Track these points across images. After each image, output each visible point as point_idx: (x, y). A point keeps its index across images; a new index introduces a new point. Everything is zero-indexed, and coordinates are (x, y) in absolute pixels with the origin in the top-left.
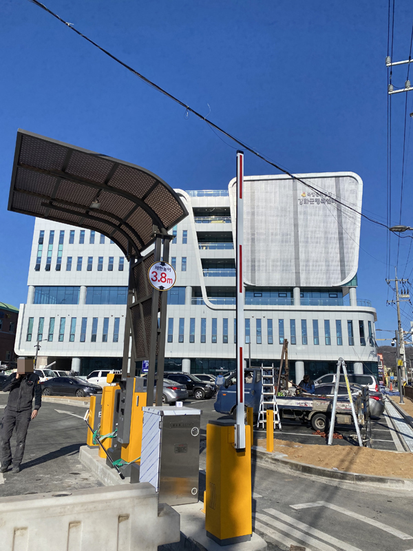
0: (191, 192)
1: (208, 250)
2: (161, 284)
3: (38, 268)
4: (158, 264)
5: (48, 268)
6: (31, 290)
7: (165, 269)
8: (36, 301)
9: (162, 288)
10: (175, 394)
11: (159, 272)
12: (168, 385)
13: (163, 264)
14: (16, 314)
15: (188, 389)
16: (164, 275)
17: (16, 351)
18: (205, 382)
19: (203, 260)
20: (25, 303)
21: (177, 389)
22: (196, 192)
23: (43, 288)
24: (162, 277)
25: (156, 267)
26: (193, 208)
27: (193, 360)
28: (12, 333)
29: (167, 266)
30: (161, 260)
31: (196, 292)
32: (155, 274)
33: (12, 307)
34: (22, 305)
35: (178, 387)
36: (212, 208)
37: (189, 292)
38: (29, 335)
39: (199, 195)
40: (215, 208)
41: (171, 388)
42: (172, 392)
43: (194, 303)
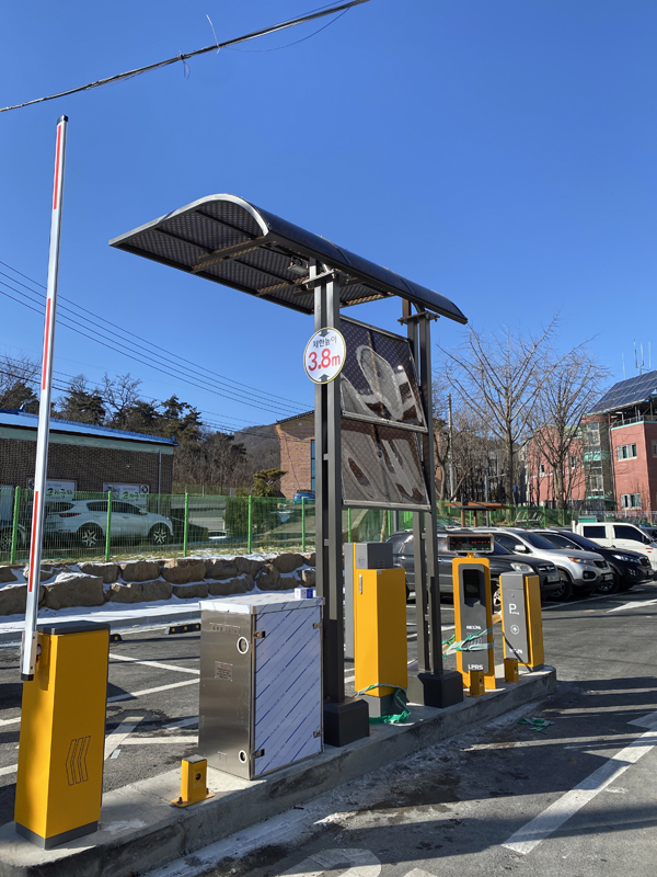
2: (323, 371)
4: (317, 337)
9: (324, 378)
11: (319, 351)
13: (325, 333)
16: (326, 354)
24: (325, 358)
25: (315, 344)
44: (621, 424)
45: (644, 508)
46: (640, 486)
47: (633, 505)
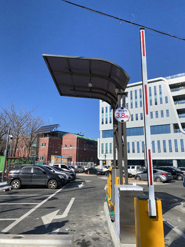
0: (167, 77)
1: (180, 104)
2: (122, 119)
3: (103, 123)
4: (120, 109)
5: (107, 123)
6: (101, 132)
7: (124, 111)
8: (104, 137)
9: (122, 121)
10: (165, 177)
11: (120, 113)
12: (161, 173)
13: (122, 108)
14: (97, 142)
15: (172, 175)
16: (123, 114)
17: (99, 158)
18: (183, 171)
19: (177, 110)
20: (100, 138)
21: (166, 175)
22: (170, 77)
23: (106, 131)
24: (122, 115)
25: (119, 111)
26: (169, 85)
27: (179, 161)
28: (96, 151)
29: (125, 109)
30: (121, 106)
31: (176, 126)
32: (118, 114)
33: (95, 140)
34: (98, 139)
35: (166, 174)
36: (179, 83)
37: (172, 127)
38: (102, 151)
39: (171, 78)
40: (181, 83)
41: (163, 174)
42: (163, 177)
43: (176, 132)
44: (43, 137)
45: (45, 160)
46: (45, 154)
47: (42, 159)
